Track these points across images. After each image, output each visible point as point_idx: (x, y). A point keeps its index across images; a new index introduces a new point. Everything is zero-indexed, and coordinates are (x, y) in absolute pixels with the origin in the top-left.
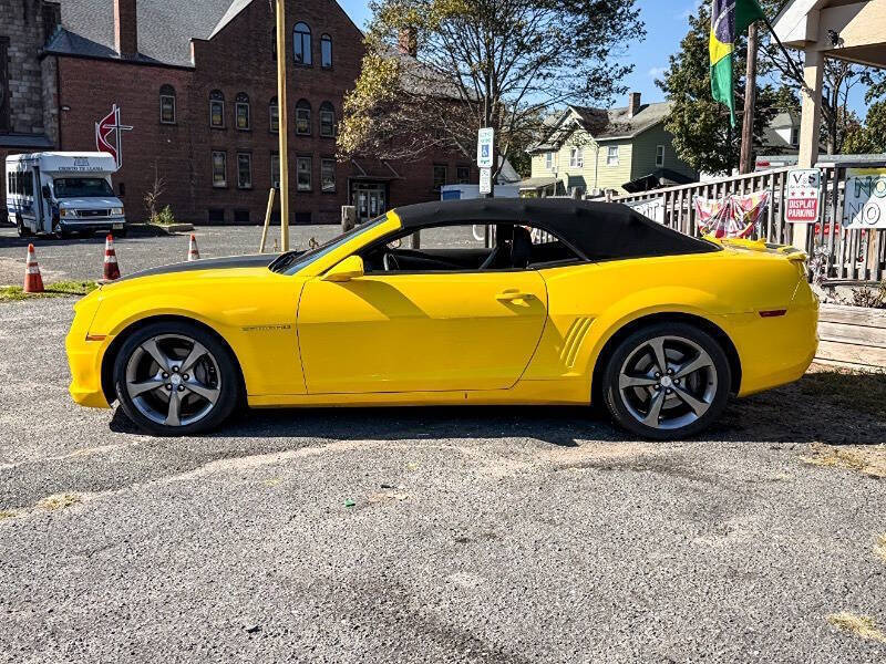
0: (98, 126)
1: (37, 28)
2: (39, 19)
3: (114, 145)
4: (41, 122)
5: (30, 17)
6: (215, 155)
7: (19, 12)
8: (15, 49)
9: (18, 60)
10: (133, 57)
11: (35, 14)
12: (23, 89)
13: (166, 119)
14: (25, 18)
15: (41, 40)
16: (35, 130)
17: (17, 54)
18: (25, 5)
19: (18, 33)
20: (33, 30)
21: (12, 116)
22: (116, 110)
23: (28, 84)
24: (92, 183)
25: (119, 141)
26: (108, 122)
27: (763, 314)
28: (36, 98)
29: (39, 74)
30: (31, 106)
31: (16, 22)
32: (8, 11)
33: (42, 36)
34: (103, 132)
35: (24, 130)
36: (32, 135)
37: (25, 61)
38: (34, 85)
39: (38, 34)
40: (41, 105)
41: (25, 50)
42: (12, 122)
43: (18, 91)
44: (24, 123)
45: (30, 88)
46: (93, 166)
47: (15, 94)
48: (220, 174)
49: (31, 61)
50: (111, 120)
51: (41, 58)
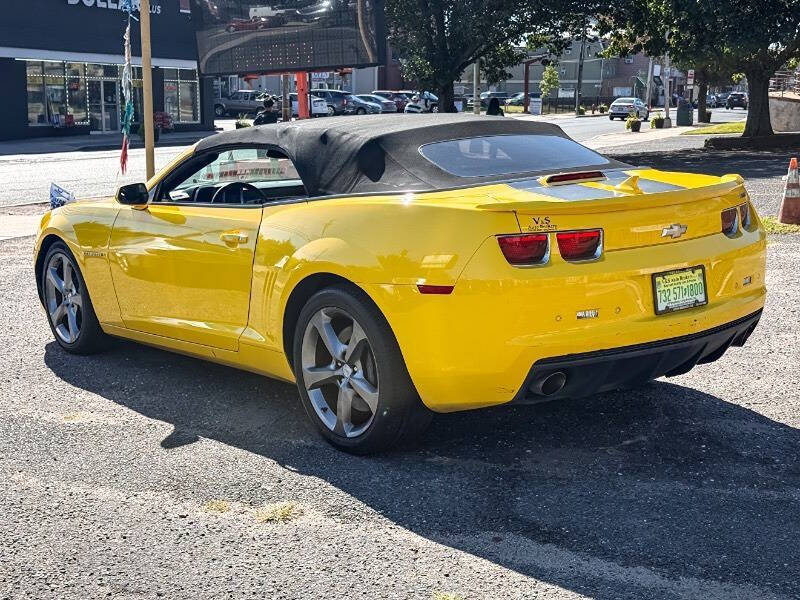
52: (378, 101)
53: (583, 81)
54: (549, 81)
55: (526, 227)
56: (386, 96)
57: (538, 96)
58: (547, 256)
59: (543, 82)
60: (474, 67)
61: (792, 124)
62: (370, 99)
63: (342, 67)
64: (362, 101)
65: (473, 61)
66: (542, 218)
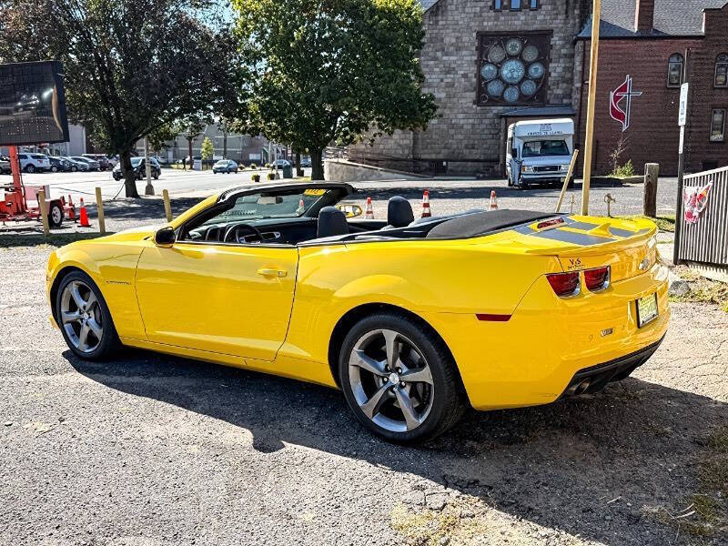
0: (612, 94)
1: (575, 19)
2: (577, 12)
3: (624, 109)
4: (570, 95)
5: (570, 12)
6: (715, 112)
7: (562, 8)
8: (557, 39)
9: (558, 47)
10: (648, 33)
11: (574, 8)
12: (559, 70)
13: (673, 84)
14: (566, 13)
15: (577, 29)
16: (565, 101)
17: (558, 43)
18: (567, 3)
19: (560, 25)
20: (571, 21)
21: (549, 92)
22: (628, 79)
23: (563, 65)
24: (554, 144)
25: (628, 105)
26: (620, 90)
27: (482, 317)
28: (568, 75)
29: (573, 56)
30: (564, 82)
31: (560, 17)
32: (554, 9)
33: (578, 25)
34: (616, 98)
35: (556, 102)
36: (562, 105)
37: (563, 47)
38: (567, 65)
39: (575, 24)
40: (571, 81)
41: (564, 39)
42: (548, 97)
43: (555, 72)
44: (557, 96)
45: (565, 68)
46: (554, 130)
47: (553, 74)
48: (718, 129)
49: (568, 46)
50: (624, 89)
51: (574, 43)
52: (86, 161)
53: (228, 149)
54: (206, 149)
55: (566, 267)
56: (92, 158)
57: (200, 158)
58: (578, 289)
59: (203, 150)
60: (144, 140)
61: (345, 178)
62: (81, 160)
63: (40, 143)
64: (74, 161)
65: (142, 137)
66: (575, 260)
